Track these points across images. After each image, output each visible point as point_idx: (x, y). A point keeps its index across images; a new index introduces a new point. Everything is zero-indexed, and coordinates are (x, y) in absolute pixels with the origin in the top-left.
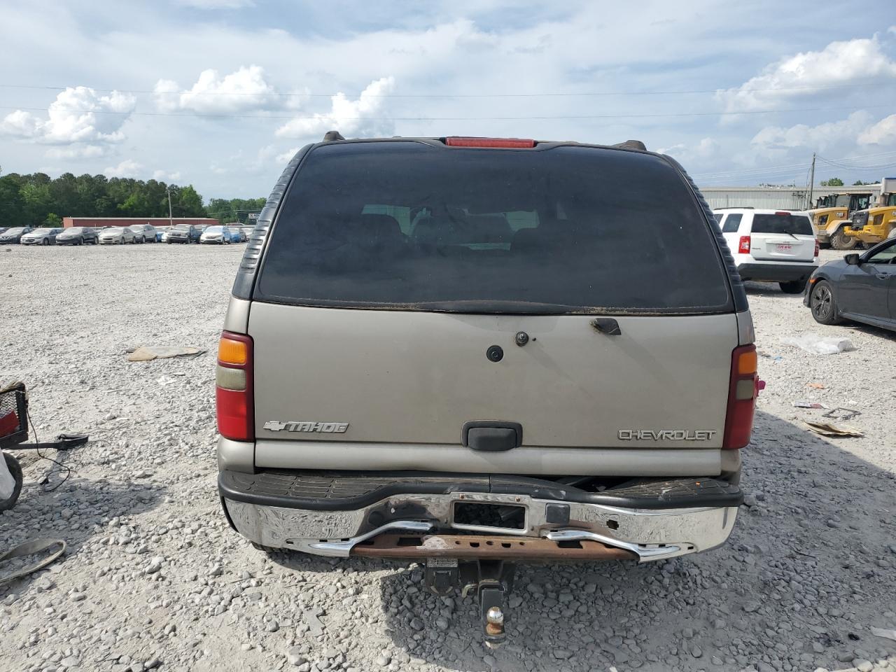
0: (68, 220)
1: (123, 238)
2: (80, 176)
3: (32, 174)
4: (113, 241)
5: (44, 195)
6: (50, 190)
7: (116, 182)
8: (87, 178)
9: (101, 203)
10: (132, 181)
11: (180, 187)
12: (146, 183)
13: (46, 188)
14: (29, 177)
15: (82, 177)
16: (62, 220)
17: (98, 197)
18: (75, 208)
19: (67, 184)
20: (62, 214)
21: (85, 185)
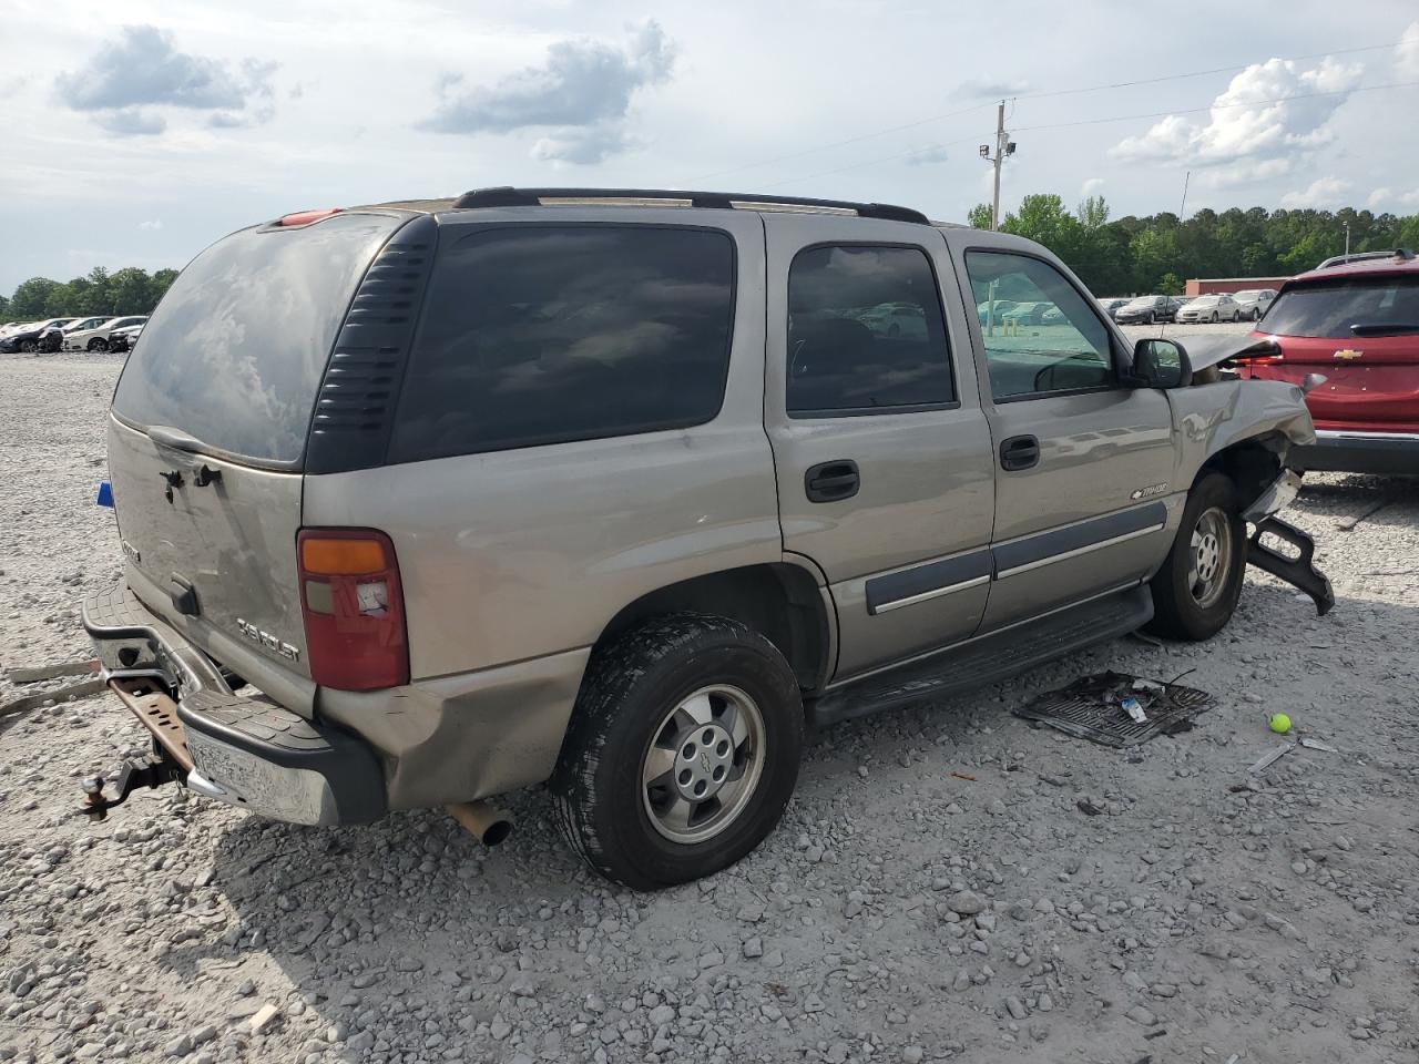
0: (1193, 285)
1: (1216, 312)
2: (1224, 212)
3: (1155, 215)
4: (1199, 318)
5: (1165, 246)
6: (1175, 237)
7: (1283, 216)
8: (1235, 216)
9: (1250, 254)
10: (1311, 212)
11: (1398, 217)
12: (1335, 214)
13: (1170, 235)
14: (1149, 220)
15: (1227, 214)
16: (1185, 283)
17: (1247, 245)
18: (1208, 265)
19: (1202, 226)
20: (1186, 273)
21: (1230, 224)
